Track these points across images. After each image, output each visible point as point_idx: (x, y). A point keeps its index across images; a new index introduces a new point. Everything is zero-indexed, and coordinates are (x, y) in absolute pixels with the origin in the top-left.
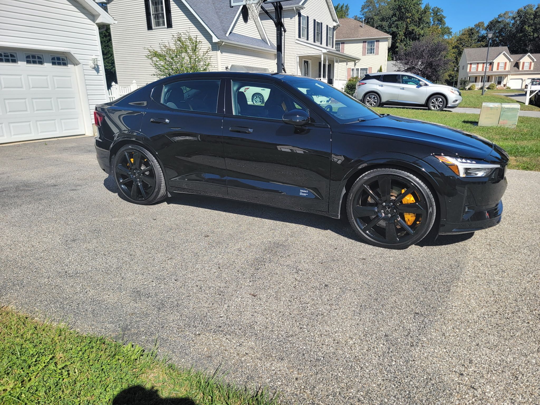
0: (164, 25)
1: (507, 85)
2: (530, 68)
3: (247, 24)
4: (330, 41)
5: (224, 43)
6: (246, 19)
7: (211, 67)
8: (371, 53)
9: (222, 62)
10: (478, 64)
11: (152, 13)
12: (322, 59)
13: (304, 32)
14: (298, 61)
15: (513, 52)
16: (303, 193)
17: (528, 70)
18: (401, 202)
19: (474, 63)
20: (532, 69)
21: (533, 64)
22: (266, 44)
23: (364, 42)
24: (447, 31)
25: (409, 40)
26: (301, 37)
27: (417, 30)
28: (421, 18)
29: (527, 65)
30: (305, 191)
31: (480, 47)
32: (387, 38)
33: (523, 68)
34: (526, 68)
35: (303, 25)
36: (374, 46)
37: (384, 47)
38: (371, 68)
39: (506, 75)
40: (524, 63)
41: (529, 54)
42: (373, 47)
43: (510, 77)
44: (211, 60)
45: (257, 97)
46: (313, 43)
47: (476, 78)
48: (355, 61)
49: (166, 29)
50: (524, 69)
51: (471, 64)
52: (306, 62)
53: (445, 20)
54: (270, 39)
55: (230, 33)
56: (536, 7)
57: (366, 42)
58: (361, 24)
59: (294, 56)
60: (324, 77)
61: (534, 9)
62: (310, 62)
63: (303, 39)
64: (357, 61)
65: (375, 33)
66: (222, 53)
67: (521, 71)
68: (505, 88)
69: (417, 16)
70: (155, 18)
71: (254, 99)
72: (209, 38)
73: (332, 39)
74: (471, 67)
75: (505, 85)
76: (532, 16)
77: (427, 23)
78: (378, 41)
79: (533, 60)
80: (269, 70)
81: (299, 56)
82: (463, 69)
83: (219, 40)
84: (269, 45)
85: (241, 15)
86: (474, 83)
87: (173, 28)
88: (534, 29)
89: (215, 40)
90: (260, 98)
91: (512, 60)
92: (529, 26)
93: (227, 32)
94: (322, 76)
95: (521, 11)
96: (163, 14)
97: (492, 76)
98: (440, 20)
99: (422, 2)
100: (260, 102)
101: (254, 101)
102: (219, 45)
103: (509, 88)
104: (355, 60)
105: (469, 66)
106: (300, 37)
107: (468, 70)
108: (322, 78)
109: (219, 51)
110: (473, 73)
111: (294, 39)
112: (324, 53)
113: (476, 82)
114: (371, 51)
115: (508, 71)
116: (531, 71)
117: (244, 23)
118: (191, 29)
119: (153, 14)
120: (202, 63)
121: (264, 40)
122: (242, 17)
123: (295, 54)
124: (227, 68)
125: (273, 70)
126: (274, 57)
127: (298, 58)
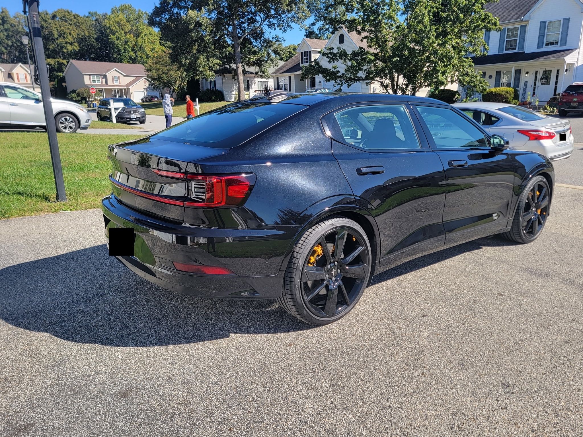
16: (495, 217)
17: (25, 82)
20: (29, 81)
21: (28, 76)
29: (22, 77)
40: (17, 74)
41: (20, 64)
50: (21, 81)
67: (18, 83)
79: (27, 71)
88: (6, 36)
91: (3, 70)
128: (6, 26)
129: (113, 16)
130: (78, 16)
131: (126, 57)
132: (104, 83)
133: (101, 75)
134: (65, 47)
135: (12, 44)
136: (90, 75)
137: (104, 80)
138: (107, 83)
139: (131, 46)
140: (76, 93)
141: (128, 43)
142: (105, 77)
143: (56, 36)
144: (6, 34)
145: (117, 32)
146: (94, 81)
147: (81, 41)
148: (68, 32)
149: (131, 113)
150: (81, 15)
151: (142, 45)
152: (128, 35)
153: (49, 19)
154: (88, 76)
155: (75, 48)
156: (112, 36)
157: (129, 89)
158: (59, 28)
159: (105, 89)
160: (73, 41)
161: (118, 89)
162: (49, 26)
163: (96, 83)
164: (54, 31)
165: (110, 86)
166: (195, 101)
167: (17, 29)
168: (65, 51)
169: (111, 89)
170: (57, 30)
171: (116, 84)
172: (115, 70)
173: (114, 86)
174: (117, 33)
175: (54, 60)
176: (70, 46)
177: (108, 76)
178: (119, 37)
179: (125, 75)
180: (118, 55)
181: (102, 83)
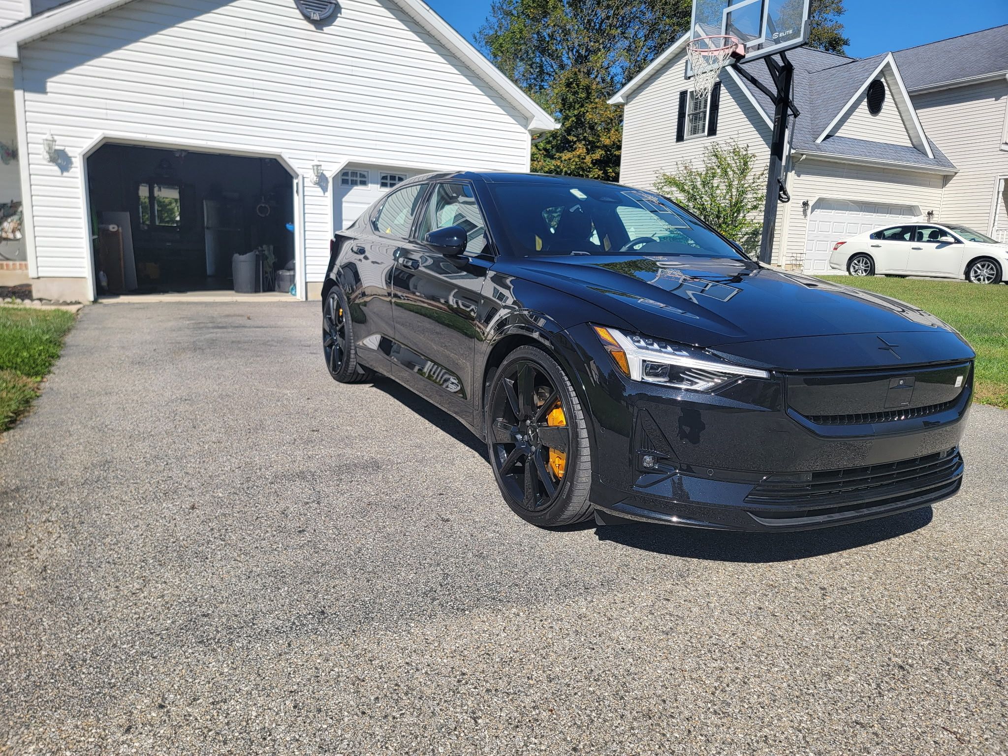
0: (704, 131)
3: (876, 117)
5: (804, 156)
6: (875, 107)
9: (797, 193)
11: (689, 111)
14: (1002, 189)
22: (921, 157)
45: (859, 262)
49: (706, 138)
55: (828, 137)
59: (994, 179)
66: (799, 176)
70: (691, 121)
71: (853, 264)
80: (922, 208)
84: (931, 156)
85: (866, 100)
87: (717, 136)
90: (866, 263)
93: (819, 135)
96: (705, 112)
100: (866, 271)
101: (852, 270)
102: (794, 160)
109: (794, 172)
111: (999, 142)
117: (870, 116)
118: (747, 134)
119: (689, 115)
121: (918, 148)
122: (865, 103)
123: (994, 175)
124: (805, 204)
125: (930, 210)
126: (941, 182)
127: (1003, 183)
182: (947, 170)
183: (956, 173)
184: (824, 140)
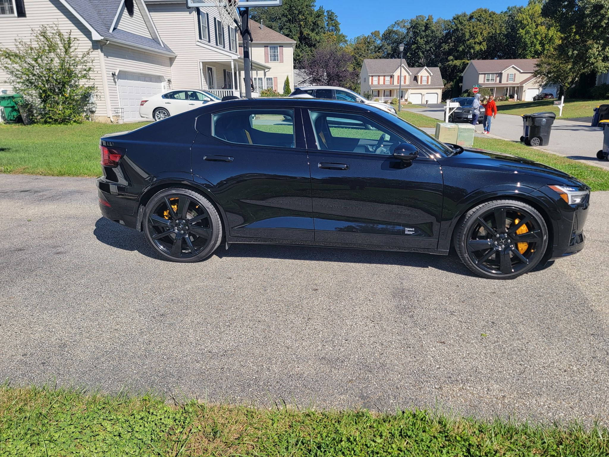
0: (12, 13)
1: (409, 100)
2: (428, 83)
3: (133, 18)
4: (233, 45)
5: (108, 42)
6: (131, 12)
7: (92, 72)
8: (275, 60)
9: (107, 67)
10: (379, 76)
12: (233, 67)
13: (205, 33)
14: (202, 68)
15: (411, 64)
16: (409, 231)
17: (426, 84)
18: (516, 233)
19: (376, 76)
20: (429, 83)
21: (430, 78)
22: (158, 45)
23: (265, 47)
24: (341, 39)
25: (305, 46)
26: (202, 38)
27: (313, 35)
28: (315, 22)
29: (425, 79)
30: (411, 229)
31: (376, 58)
32: (291, 44)
33: (421, 83)
34: (424, 83)
35: (203, 24)
36: (278, 53)
37: (288, 53)
38: (277, 78)
39: (407, 90)
40: (421, 77)
41: (426, 67)
42: (276, 54)
43: (410, 91)
44: (94, 64)
45: (160, 112)
46: (215, 46)
47: (379, 91)
48: (264, 70)
49: (17, 19)
50: (423, 84)
51: (372, 76)
52: (210, 69)
53: (340, 27)
54: (163, 41)
55: (114, 29)
56: (427, 18)
57: (268, 47)
58: (259, 25)
59: (196, 61)
60: (236, 88)
61: (425, 21)
62: (214, 69)
63: (205, 40)
64: (266, 70)
65: (278, 37)
67: (420, 86)
68: (407, 103)
69: (310, 19)
71: (156, 114)
72: (88, 34)
73: (235, 42)
74: (372, 80)
75: (406, 100)
76: (424, 28)
77: (322, 28)
78: (281, 46)
79: (430, 74)
80: (165, 77)
81: (202, 62)
82: (365, 81)
83: (102, 38)
84: (163, 46)
85: (126, 8)
86: (377, 98)
87: (27, 18)
88: (426, 41)
89: (96, 36)
90: (164, 113)
91: (411, 74)
92: (421, 38)
93: (110, 27)
94: (234, 87)
95: (414, 22)
97: (393, 89)
98: (336, 27)
99: (315, 4)
101: (156, 118)
102: (102, 44)
103: (410, 103)
104: (264, 68)
105: (370, 78)
106: (200, 38)
107: (370, 83)
108: (234, 90)
110: (375, 86)
111: (195, 40)
112: (234, 60)
113: (378, 96)
114: (275, 58)
115: (408, 86)
116: (429, 85)
117: (129, 16)
118: (59, 20)
120: (79, 67)
121: (155, 40)
122: (126, 10)
123: (196, 59)
124: (113, 75)
125: (169, 78)
126: (168, 62)
127: (201, 64)
128: (428, 32)
129: (528, 8)
130: (494, 14)
131: (531, 52)
132: (498, 81)
133: (496, 74)
134: (473, 48)
135: (429, 48)
136: (485, 74)
137: (498, 79)
138: (500, 82)
139: (540, 39)
140: (468, 92)
141: (537, 36)
142: (500, 75)
143: (467, 37)
144: (426, 40)
145: (528, 25)
146: (488, 80)
147: (491, 39)
148: (479, 32)
149: (469, 113)
150: (498, 12)
151: (552, 36)
152: (539, 28)
153: (465, 21)
154: (483, 75)
155: (482, 47)
156: (521, 31)
157: (522, 87)
158: (472, 29)
159: (497, 88)
160: (482, 40)
161: (510, 87)
162: (463, 28)
163: (490, 82)
164: (466, 32)
165: (503, 84)
166: (560, 99)
167: (435, 35)
168: (472, 51)
169: (504, 87)
170: (470, 31)
171: (510, 82)
172: (513, 67)
173: (507, 84)
174: (527, 27)
175: (460, 61)
176: (478, 45)
177: (503, 75)
178: (528, 30)
179: (522, 71)
180: (523, 50)
181: (496, 81)
182: (172, 55)
183: (176, 57)
184: (113, 31)
